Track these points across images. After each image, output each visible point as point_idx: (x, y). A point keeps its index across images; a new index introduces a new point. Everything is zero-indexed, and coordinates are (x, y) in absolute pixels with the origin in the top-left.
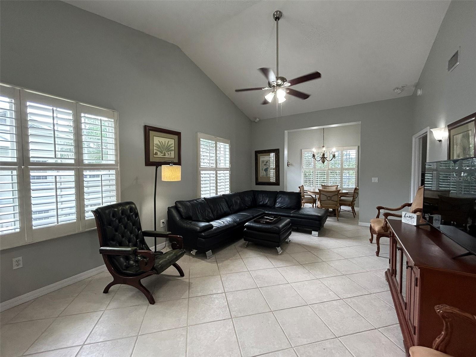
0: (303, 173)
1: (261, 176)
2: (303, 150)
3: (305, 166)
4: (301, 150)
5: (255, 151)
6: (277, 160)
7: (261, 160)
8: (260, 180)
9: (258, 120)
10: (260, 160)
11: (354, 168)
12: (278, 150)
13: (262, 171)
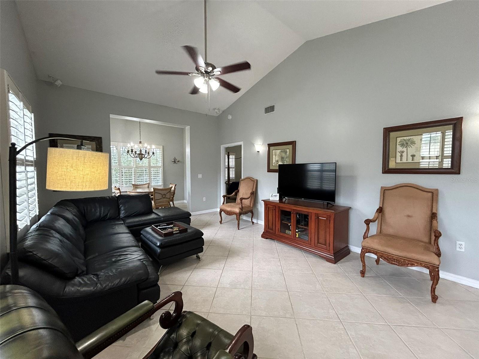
9: (60, 82)
11: (160, 166)
12: (100, 138)
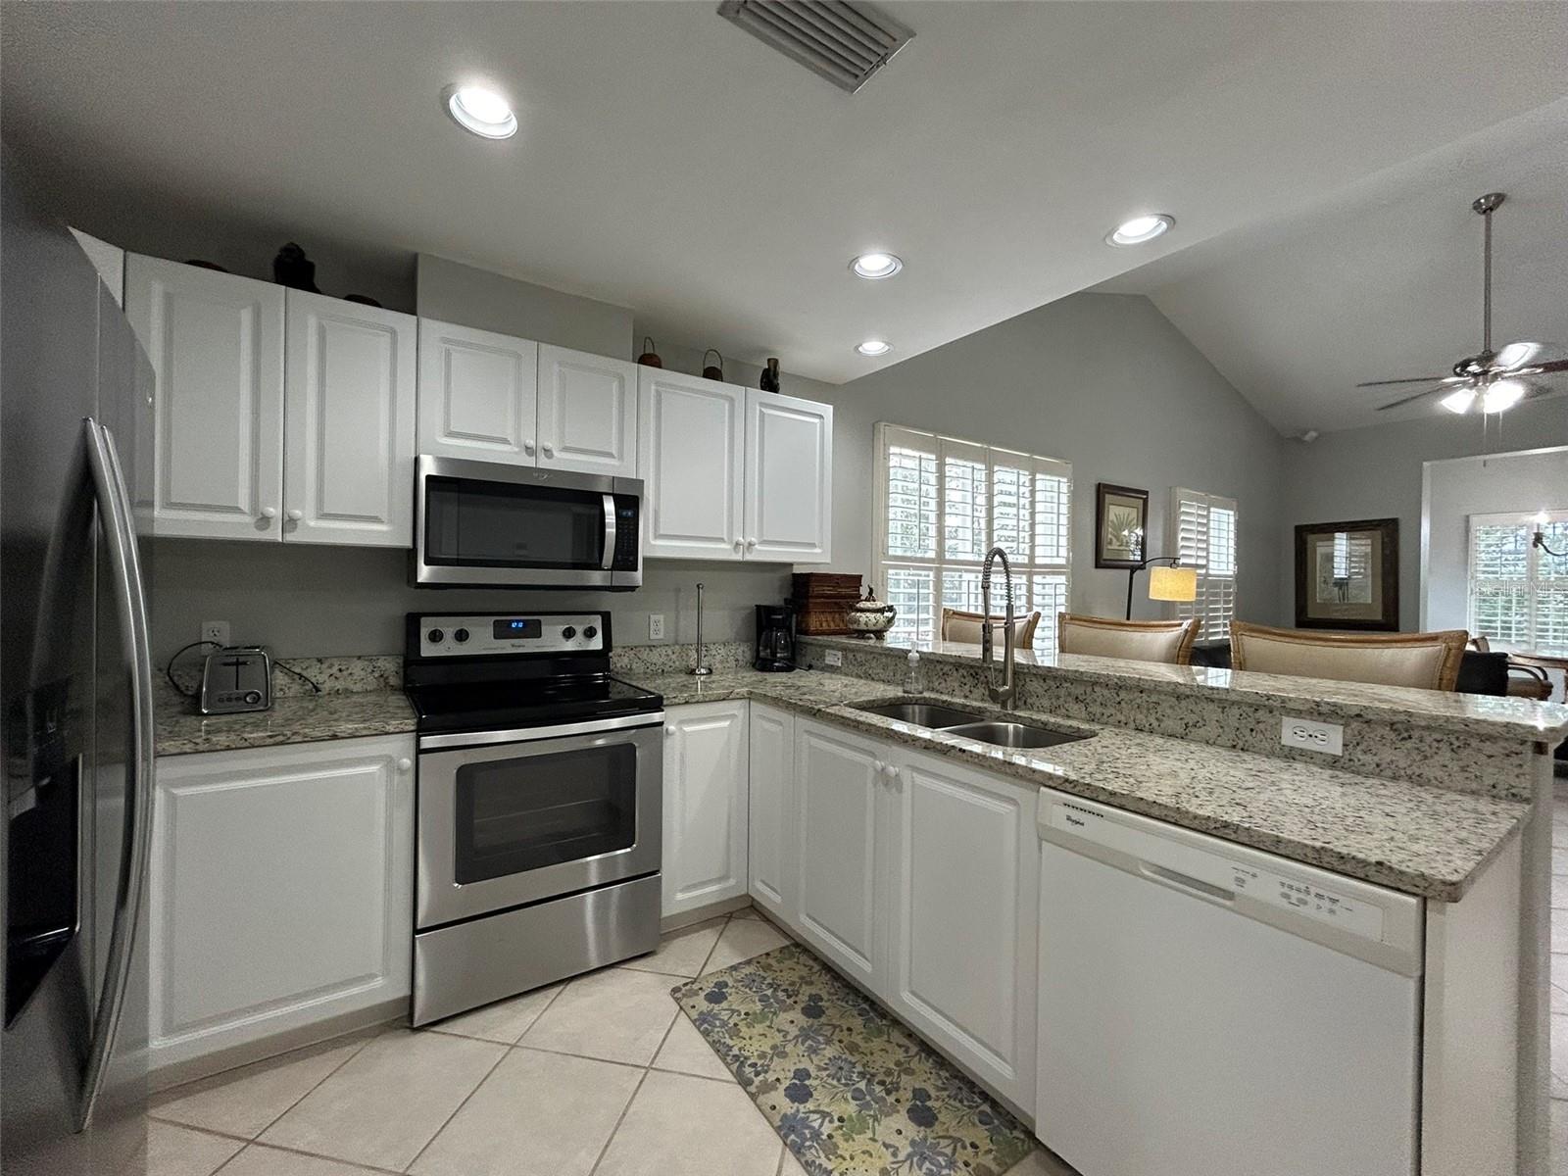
0: (1473, 597)
1: (1318, 601)
2: (1474, 520)
3: (1484, 572)
4: (1468, 517)
5: (1297, 527)
6: (1388, 552)
7: (1322, 555)
8: (1312, 614)
9: (1313, 434)
10: (1318, 552)
12: (1395, 522)
13: (1323, 585)
